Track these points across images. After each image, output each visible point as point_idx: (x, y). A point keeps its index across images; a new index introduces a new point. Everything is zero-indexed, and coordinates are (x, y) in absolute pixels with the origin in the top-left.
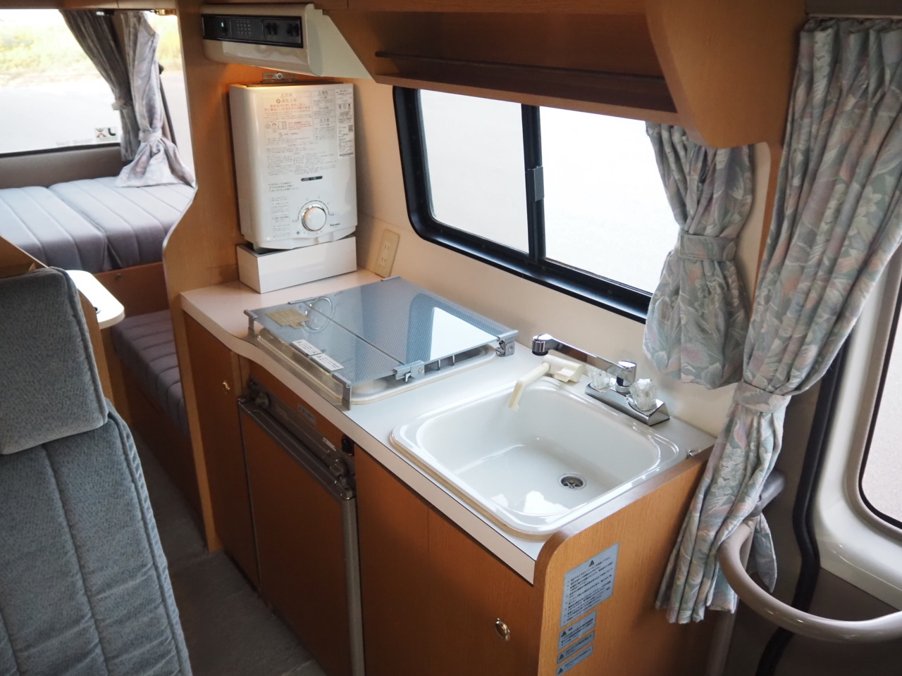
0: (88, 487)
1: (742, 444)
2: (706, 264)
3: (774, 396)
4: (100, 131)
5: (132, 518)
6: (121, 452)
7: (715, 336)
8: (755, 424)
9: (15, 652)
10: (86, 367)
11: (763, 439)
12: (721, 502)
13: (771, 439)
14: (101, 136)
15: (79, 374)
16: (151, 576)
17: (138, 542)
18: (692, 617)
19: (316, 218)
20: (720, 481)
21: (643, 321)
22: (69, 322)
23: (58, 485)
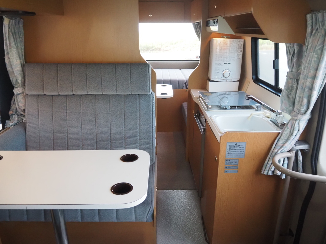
0: (144, 104)
1: (290, 128)
2: (293, 79)
3: (299, 115)
4: (197, 56)
5: (150, 113)
6: (151, 100)
7: (291, 99)
8: (294, 123)
9: (125, 130)
10: (148, 81)
11: (295, 127)
12: (281, 143)
13: (298, 128)
14: (197, 58)
15: (147, 82)
16: (151, 126)
17: (150, 118)
18: (267, 173)
19: (227, 74)
20: (282, 137)
21: (279, 96)
22: (147, 72)
23: (139, 102)
